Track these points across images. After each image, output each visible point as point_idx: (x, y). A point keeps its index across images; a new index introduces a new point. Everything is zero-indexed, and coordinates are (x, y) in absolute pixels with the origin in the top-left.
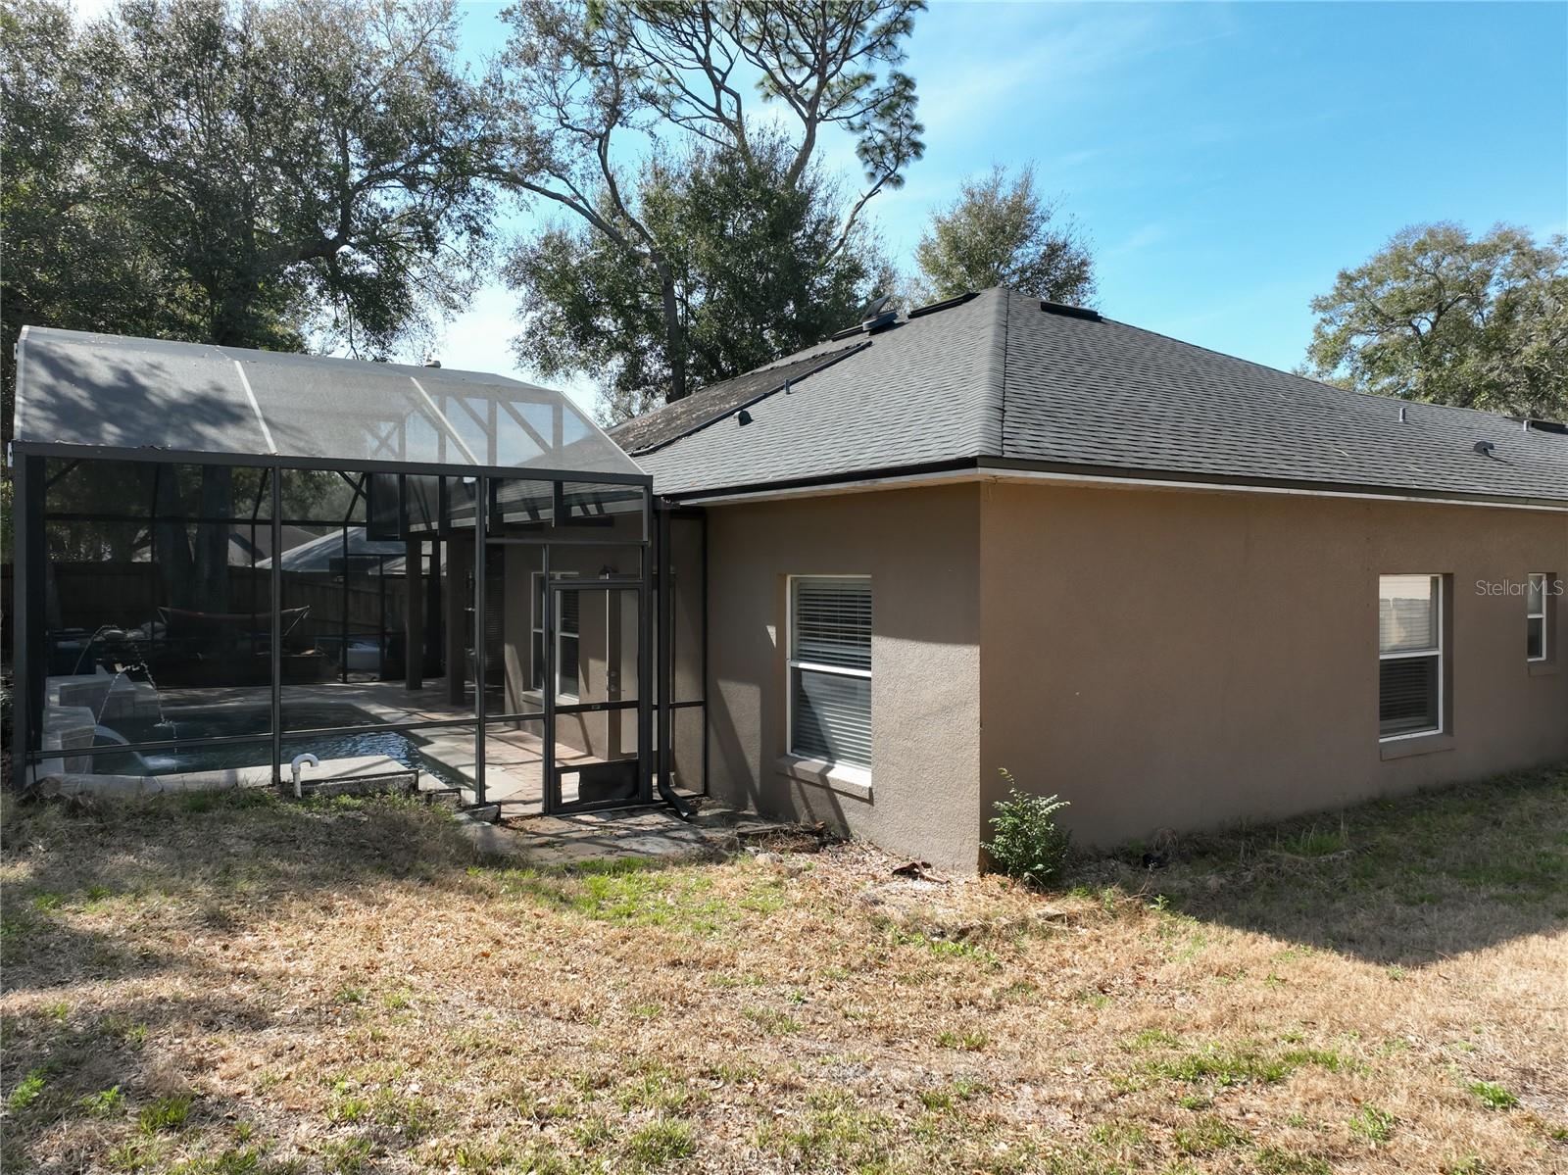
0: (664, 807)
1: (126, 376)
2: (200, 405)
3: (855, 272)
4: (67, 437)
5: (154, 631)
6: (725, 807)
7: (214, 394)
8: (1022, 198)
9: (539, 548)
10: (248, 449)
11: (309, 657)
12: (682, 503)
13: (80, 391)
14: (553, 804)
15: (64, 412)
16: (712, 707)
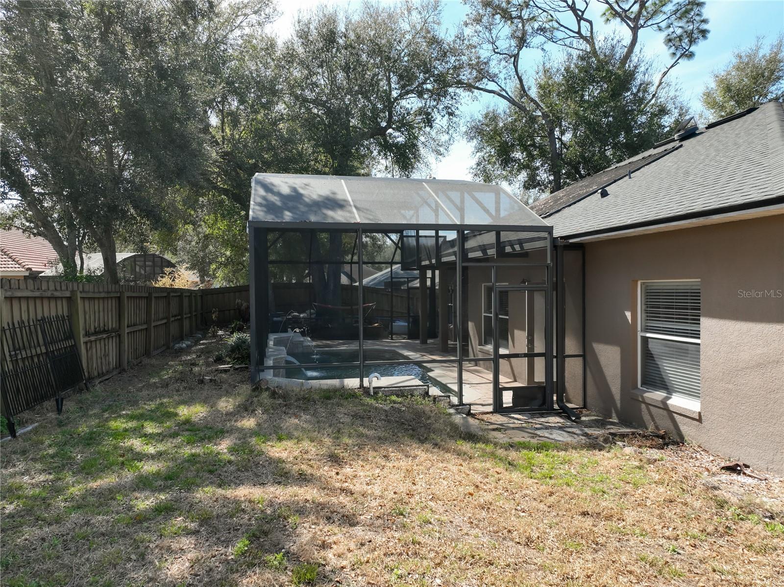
0: (561, 413)
1: (294, 190)
2: (326, 201)
3: (663, 111)
4: (270, 218)
5: (311, 314)
6: (597, 416)
7: (332, 196)
8: (776, 54)
9: (490, 268)
10: (347, 220)
11: (375, 327)
12: (571, 241)
13: (276, 198)
14: (498, 408)
15: (269, 207)
16: (588, 358)
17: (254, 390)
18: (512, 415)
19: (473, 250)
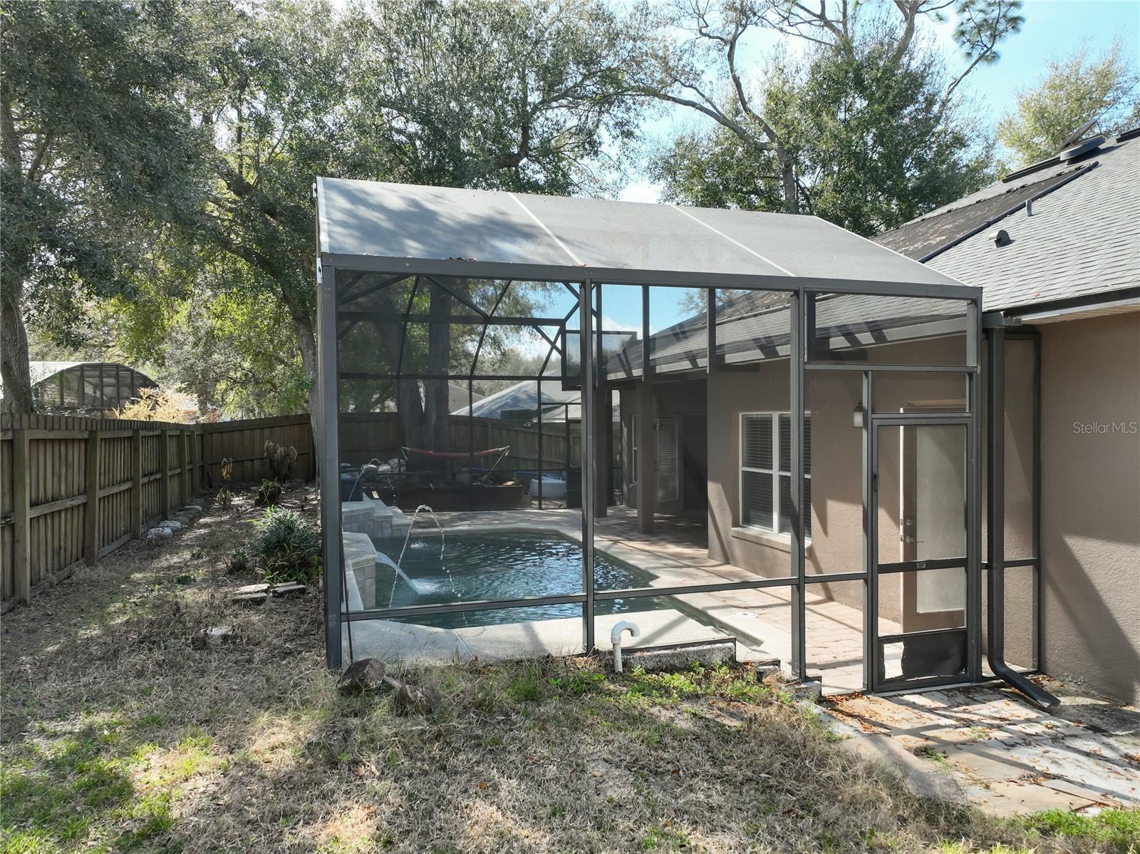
1: (415, 203)
2: (491, 226)
3: (960, 142)
4: (371, 250)
5: (400, 465)
7: (499, 217)
9: (858, 375)
11: (509, 488)
12: (1026, 318)
13: (377, 214)
14: (876, 684)
15: (368, 231)
17: (347, 692)
18: (907, 698)
19: (739, 347)
